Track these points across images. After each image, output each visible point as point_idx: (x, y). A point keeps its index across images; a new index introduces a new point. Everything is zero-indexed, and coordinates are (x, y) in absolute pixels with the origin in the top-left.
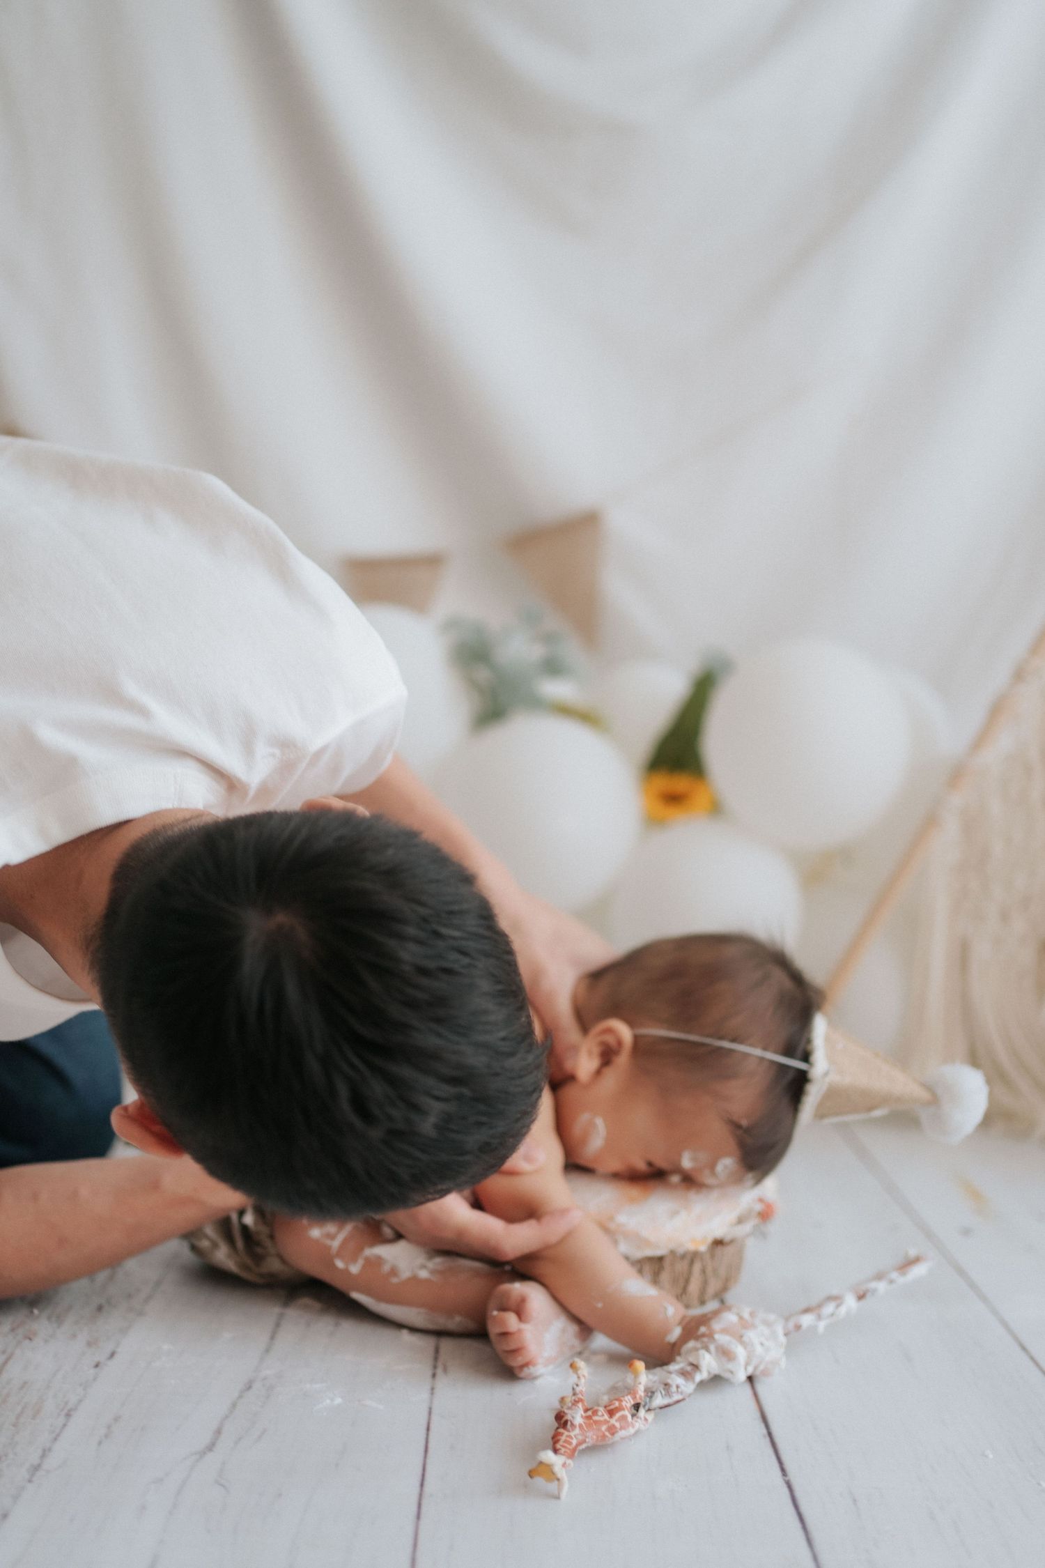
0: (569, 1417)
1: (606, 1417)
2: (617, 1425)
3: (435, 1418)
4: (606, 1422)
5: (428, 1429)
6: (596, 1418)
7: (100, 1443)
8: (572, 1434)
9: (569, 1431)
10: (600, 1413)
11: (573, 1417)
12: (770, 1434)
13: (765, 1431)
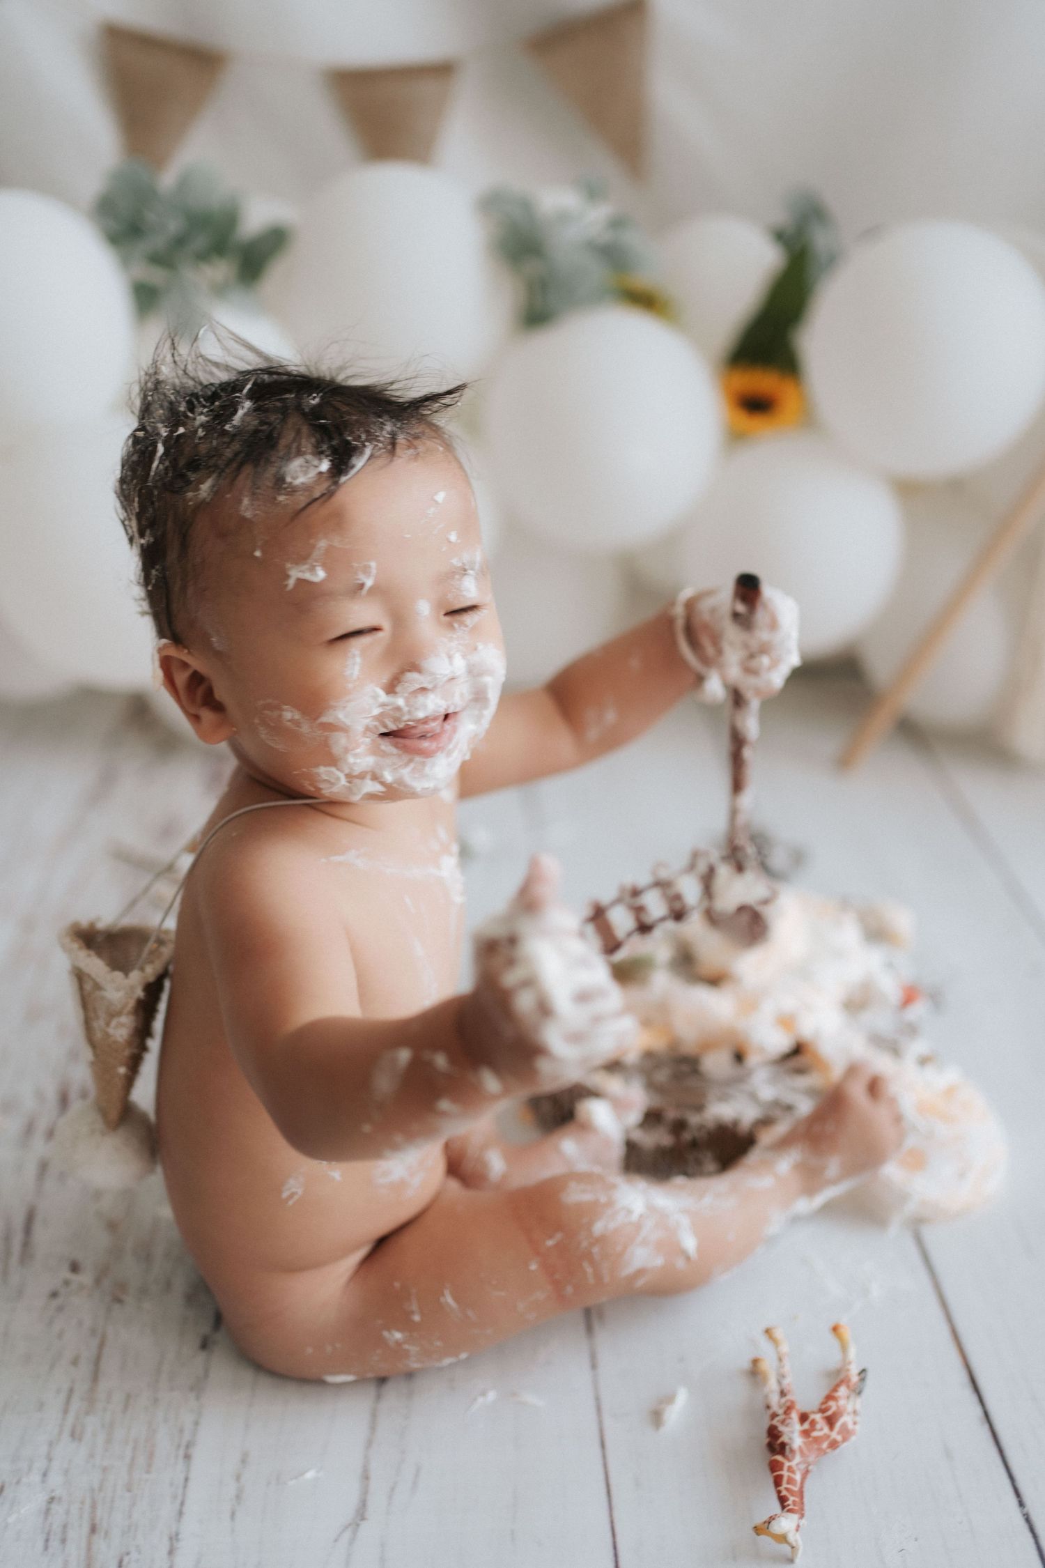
0: (784, 1439)
1: (826, 1430)
2: (839, 1438)
3: (608, 1422)
4: (828, 1437)
5: (603, 1445)
6: (815, 1434)
7: (233, 1515)
8: (793, 1463)
9: (789, 1460)
10: (818, 1426)
11: (790, 1439)
12: (986, 1415)
13: (978, 1411)
